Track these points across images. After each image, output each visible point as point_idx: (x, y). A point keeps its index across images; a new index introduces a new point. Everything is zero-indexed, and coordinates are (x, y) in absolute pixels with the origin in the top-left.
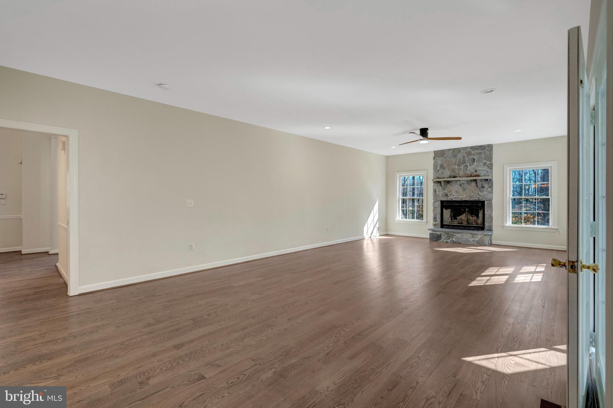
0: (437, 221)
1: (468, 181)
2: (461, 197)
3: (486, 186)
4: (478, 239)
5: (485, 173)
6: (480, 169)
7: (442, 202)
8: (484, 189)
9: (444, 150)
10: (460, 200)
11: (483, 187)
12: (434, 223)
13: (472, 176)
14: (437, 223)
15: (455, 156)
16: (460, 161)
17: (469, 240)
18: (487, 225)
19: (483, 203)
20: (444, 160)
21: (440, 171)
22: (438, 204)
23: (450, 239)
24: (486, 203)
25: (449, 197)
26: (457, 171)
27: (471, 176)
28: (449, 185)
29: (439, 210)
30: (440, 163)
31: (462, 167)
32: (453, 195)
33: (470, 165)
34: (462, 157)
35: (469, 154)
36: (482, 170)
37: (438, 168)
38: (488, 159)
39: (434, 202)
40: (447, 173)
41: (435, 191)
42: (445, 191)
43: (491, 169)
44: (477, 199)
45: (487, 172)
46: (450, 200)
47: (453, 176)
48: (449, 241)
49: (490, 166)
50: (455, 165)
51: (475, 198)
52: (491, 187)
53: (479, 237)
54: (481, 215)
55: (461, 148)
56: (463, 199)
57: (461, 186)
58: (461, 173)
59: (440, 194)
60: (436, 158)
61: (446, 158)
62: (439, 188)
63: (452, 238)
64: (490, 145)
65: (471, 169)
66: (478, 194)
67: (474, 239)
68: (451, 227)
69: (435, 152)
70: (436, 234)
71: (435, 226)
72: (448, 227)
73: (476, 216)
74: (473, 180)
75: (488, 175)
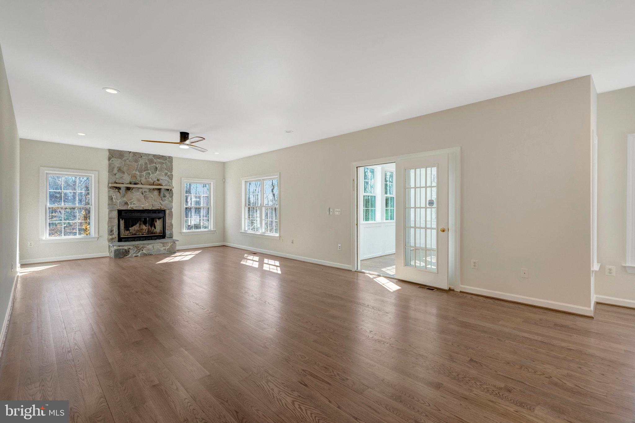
0: (113, 234)
1: (150, 189)
2: (143, 206)
3: (167, 195)
4: (169, 247)
5: (166, 182)
6: (162, 178)
7: (120, 212)
8: (166, 198)
9: (123, 151)
10: (141, 209)
11: (165, 196)
12: (111, 237)
13: (154, 184)
14: (114, 236)
15: (136, 161)
16: (142, 167)
17: (160, 250)
18: (168, 232)
19: (164, 211)
20: (123, 163)
21: (117, 175)
22: (115, 214)
24: (167, 212)
25: (129, 206)
26: (138, 178)
28: (129, 192)
29: (116, 221)
30: (117, 165)
31: (144, 173)
32: (134, 204)
33: (153, 173)
34: (144, 164)
35: (151, 161)
36: (164, 179)
37: (115, 171)
38: (169, 170)
39: (110, 211)
40: (127, 178)
41: (111, 198)
42: (125, 199)
43: (172, 180)
44: (159, 208)
45: (168, 182)
46: (131, 209)
47: (133, 183)
48: (139, 254)
49: (171, 177)
50: (136, 171)
51: (157, 207)
52: (172, 197)
53: (170, 245)
54: (158, 224)
55: (143, 154)
56: (145, 208)
57: (142, 194)
58: (143, 180)
59: (118, 201)
60: (113, 159)
61: (125, 161)
62: (116, 195)
63: (142, 250)
64: (171, 157)
65: (153, 177)
66: (160, 203)
67: (164, 248)
68: (131, 239)
69: (110, 150)
70: (123, 249)
71: (111, 240)
72: (127, 239)
73: (152, 224)
74: (156, 189)
75: (169, 186)
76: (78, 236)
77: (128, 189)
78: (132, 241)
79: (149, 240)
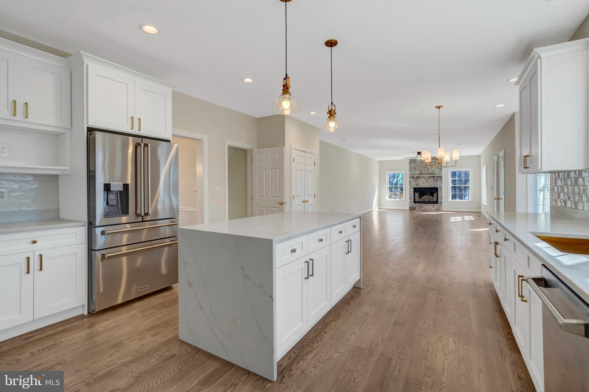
1: (429, 177)
2: (425, 186)
3: (439, 179)
5: (438, 172)
6: (435, 170)
7: (415, 189)
8: (438, 181)
9: (416, 159)
12: (410, 201)
14: (412, 200)
18: (439, 200)
19: (437, 189)
20: (416, 165)
21: (413, 171)
22: (412, 190)
23: (421, 209)
24: (439, 189)
25: (419, 186)
26: (423, 171)
27: (431, 174)
28: (418, 179)
29: (413, 193)
30: (413, 167)
31: (426, 169)
32: (421, 185)
33: (430, 168)
36: (437, 171)
37: (412, 169)
39: (410, 188)
40: (418, 172)
41: (410, 182)
42: (416, 182)
43: (441, 171)
44: (434, 187)
47: (421, 174)
48: (420, 210)
49: (441, 169)
50: (422, 168)
51: (433, 186)
52: (441, 180)
53: (437, 207)
54: (435, 195)
56: (427, 187)
57: (425, 179)
58: (425, 172)
59: (414, 184)
60: (411, 163)
62: (413, 181)
65: (430, 171)
66: (435, 184)
67: (434, 208)
69: (410, 159)
70: (413, 207)
71: (411, 202)
72: (418, 202)
73: (433, 196)
74: (432, 176)
75: (440, 174)
76: (398, 199)
77: (418, 177)
78: (420, 203)
79: (429, 203)
